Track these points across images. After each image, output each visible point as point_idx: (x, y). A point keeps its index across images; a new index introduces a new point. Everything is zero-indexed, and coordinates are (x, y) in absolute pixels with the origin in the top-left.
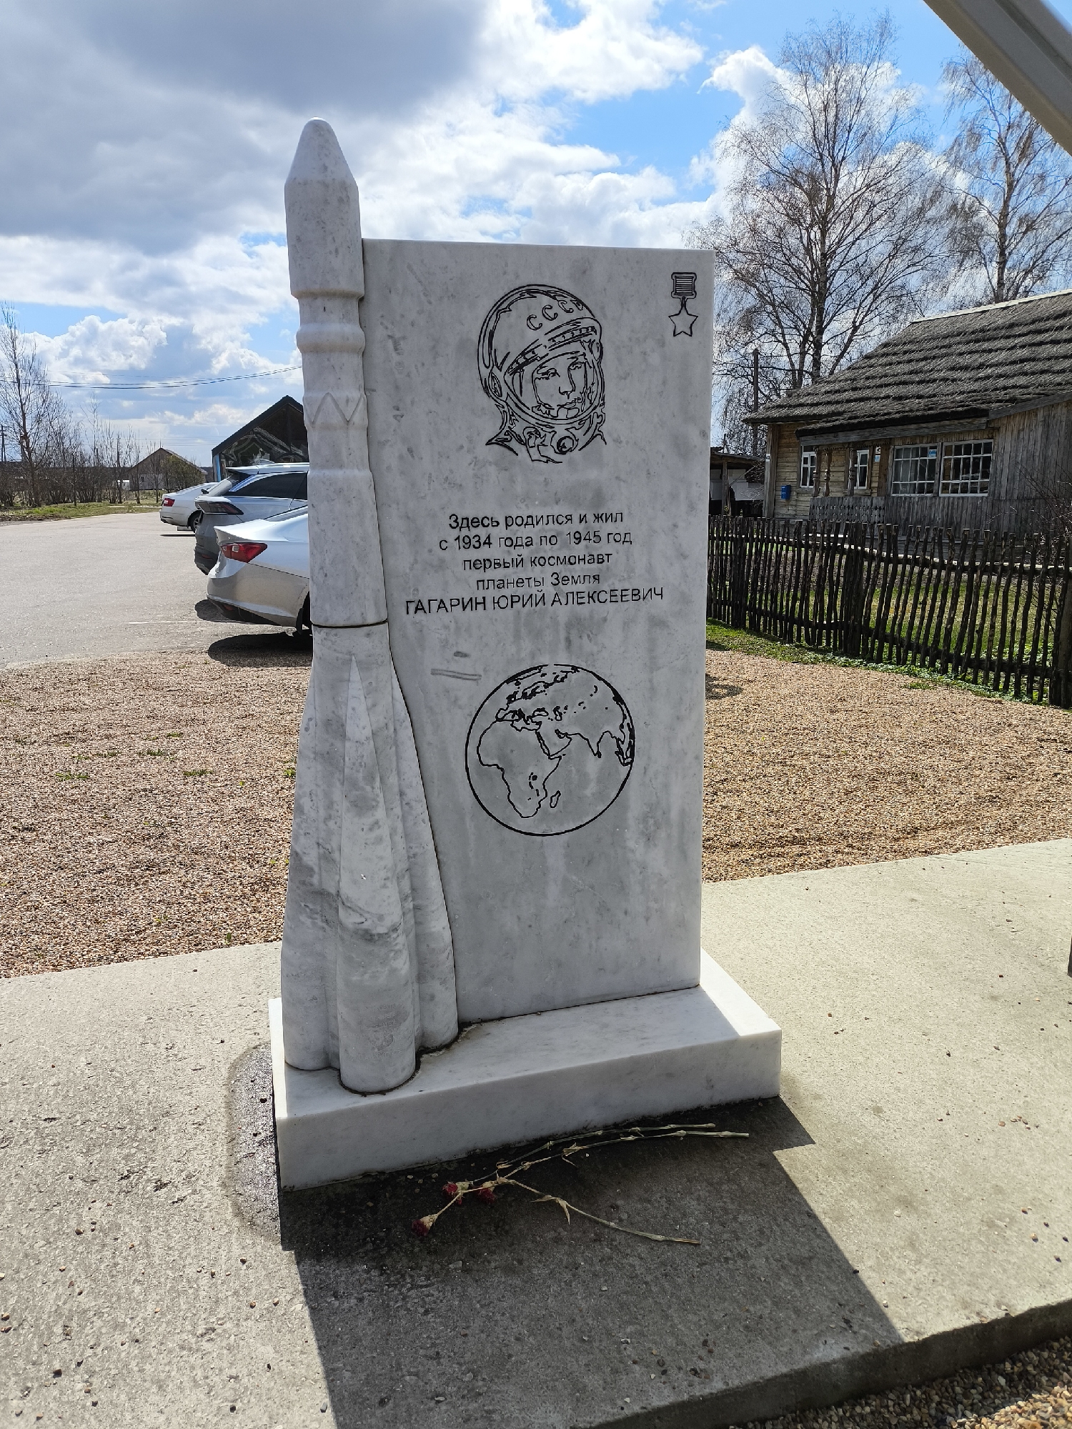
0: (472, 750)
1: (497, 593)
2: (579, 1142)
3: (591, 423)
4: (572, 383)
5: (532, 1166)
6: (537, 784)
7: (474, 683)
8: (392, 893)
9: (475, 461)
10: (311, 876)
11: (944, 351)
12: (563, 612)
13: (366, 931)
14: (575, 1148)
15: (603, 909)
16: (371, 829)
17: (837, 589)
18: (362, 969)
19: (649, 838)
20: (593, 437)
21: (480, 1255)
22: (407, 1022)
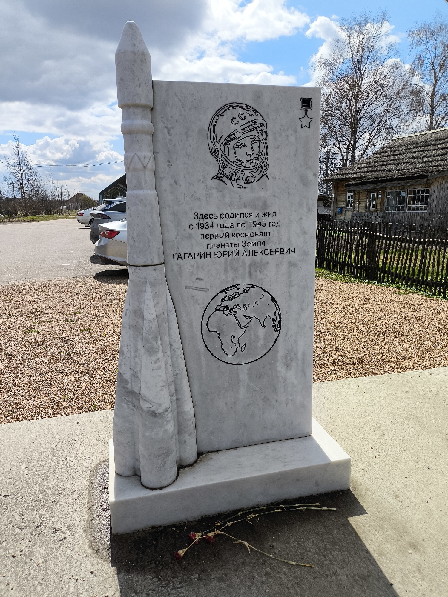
0: (204, 324)
1: (216, 250)
2: (255, 512)
3: (262, 169)
4: (253, 150)
5: (232, 524)
6: (236, 341)
7: (205, 293)
8: (165, 393)
9: (206, 187)
10: (127, 384)
11: (408, 151)
12: (248, 259)
13: (153, 412)
14: (252, 515)
15: (266, 399)
16: (155, 363)
17: (365, 251)
18: (151, 430)
19: (288, 366)
20: (262, 176)
21: (206, 571)
22: (172, 455)
